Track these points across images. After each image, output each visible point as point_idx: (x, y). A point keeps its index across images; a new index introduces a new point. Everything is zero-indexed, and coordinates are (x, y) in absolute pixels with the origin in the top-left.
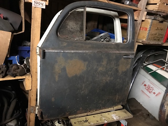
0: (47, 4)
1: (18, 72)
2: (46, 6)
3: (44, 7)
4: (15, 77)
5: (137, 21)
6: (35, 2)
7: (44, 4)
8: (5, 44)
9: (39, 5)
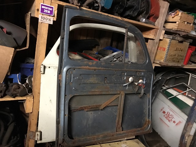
0: (55, 20)
1: (18, 92)
2: (54, 21)
3: (52, 23)
4: (14, 97)
5: (155, 40)
6: (42, 17)
7: (52, 20)
8: (6, 60)
9: (46, 21)
